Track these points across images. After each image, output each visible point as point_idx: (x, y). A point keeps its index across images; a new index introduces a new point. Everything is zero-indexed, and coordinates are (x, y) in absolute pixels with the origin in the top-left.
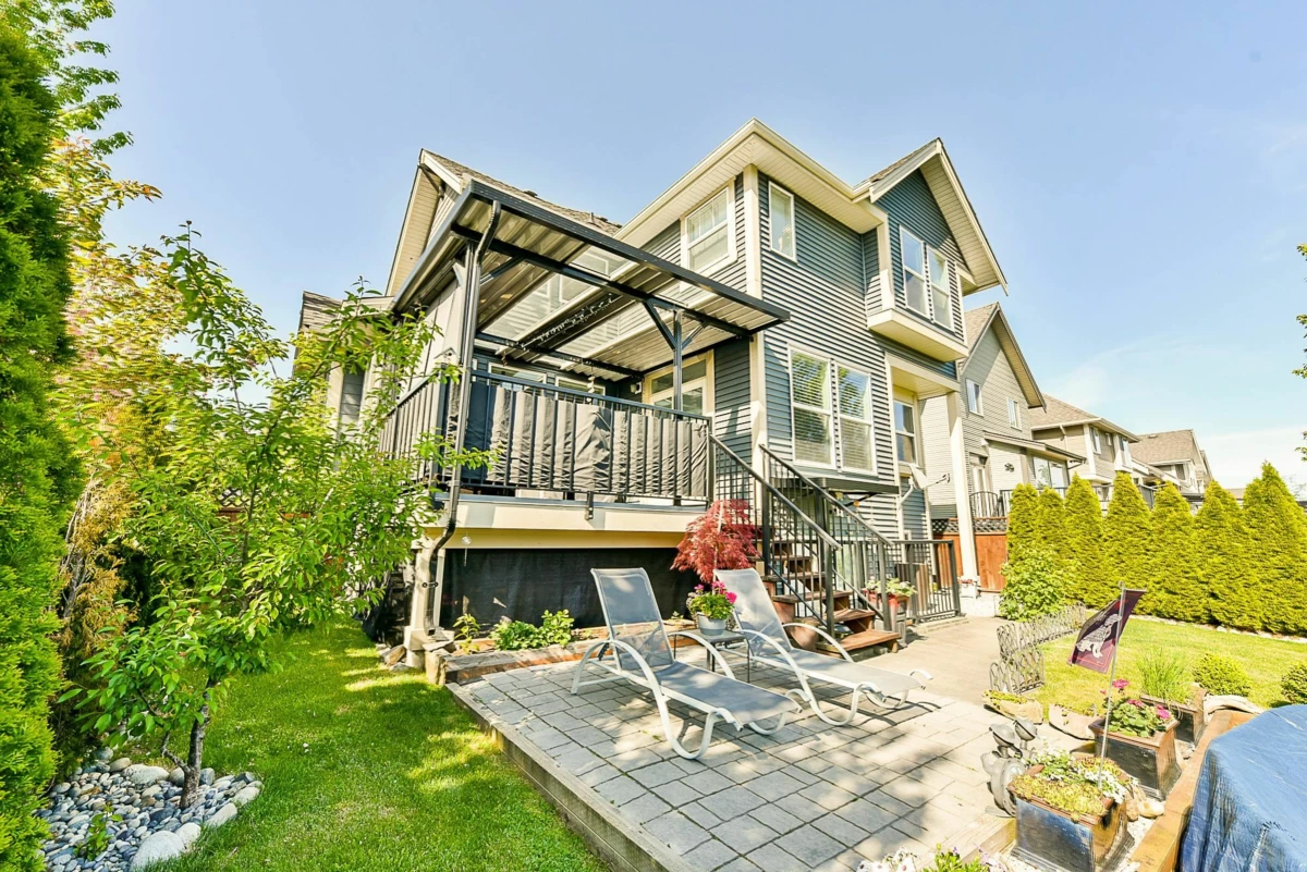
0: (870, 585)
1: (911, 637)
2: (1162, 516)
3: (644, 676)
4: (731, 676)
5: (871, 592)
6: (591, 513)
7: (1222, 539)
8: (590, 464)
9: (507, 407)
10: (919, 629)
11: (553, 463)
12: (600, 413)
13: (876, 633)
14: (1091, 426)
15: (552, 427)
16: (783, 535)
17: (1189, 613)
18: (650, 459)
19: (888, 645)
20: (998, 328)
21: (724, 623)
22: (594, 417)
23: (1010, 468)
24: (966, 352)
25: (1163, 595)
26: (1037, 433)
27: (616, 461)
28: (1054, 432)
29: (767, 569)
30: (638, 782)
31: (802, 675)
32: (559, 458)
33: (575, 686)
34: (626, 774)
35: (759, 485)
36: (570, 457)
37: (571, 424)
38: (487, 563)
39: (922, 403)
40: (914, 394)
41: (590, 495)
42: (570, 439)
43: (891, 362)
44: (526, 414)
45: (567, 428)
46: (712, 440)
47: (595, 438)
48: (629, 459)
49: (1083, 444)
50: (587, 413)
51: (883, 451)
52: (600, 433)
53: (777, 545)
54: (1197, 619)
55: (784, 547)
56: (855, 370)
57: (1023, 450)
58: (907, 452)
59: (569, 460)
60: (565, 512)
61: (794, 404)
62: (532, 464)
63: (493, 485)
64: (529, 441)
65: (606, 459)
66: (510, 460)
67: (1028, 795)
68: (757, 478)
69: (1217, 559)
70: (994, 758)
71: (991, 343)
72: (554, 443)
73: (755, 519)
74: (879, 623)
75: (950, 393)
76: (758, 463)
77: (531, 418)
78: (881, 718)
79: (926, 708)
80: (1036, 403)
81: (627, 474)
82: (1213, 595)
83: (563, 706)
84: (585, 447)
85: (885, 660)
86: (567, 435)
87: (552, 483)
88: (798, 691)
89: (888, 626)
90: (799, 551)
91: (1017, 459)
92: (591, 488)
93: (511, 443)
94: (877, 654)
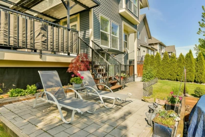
0: (117, 74)
1: (125, 86)
2: (171, 60)
3: (54, 101)
4: (81, 99)
5: (117, 76)
6: (41, 56)
7: (181, 65)
8: (40, 41)
9: (7, 19)
10: (126, 84)
11: (27, 40)
12: (43, 25)
13: (118, 85)
14: (159, 43)
15: (25, 28)
16: (97, 64)
17: (173, 79)
18: (60, 41)
19: (120, 88)
20: (145, 20)
21: (80, 85)
22: (40, 27)
23: (144, 51)
24: (139, 22)
25: (169, 76)
26: (150, 44)
27: (49, 41)
28: (152, 44)
29: (93, 72)
30: (49, 134)
31: (101, 97)
32: (29, 38)
33: (34, 105)
34: (46, 132)
35: (91, 49)
36: (33, 38)
37: (33, 28)
38: (6, 72)
39: (129, 35)
40: (128, 32)
41: (41, 51)
42: (32, 32)
43: (124, 23)
44: (15, 22)
45: (31, 29)
46: (79, 38)
47: (41, 33)
48: (53, 41)
49: (157, 47)
50: (38, 25)
51: (121, 45)
52: (43, 32)
53: (95, 66)
54: (174, 80)
55: (97, 66)
56: (115, 23)
57: (147, 48)
58: (125, 46)
59: (33, 39)
60: (32, 55)
61: (101, 30)
62: (18, 39)
63: (3, 45)
64: (17, 32)
65: (46, 40)
66: (9, 37)
67: (158, 122)
68: (91, 48)
69: (179, 68)
70: (148, 113)
71: (143, 23)
72: (27, 33)
73: (90, 59)
74: (118, 83)
75: (135, 32)
76: (91, 44)
77: (17, 24)
78: (119, 105)
79: (129, 102)
80: (150, 38)
81: (53, 45)
82: (178, 75)
83: (29, 112)
84: (38, 35)
85: (120, 92)
86: (31, 31)
87: (27, 46)
88: (100, 101)
89: (120, 84)
90: (101, 67)
91: (145, 49)
92: (41, 48)
93: (9, 32)
94: (118, 90)
